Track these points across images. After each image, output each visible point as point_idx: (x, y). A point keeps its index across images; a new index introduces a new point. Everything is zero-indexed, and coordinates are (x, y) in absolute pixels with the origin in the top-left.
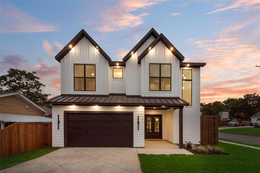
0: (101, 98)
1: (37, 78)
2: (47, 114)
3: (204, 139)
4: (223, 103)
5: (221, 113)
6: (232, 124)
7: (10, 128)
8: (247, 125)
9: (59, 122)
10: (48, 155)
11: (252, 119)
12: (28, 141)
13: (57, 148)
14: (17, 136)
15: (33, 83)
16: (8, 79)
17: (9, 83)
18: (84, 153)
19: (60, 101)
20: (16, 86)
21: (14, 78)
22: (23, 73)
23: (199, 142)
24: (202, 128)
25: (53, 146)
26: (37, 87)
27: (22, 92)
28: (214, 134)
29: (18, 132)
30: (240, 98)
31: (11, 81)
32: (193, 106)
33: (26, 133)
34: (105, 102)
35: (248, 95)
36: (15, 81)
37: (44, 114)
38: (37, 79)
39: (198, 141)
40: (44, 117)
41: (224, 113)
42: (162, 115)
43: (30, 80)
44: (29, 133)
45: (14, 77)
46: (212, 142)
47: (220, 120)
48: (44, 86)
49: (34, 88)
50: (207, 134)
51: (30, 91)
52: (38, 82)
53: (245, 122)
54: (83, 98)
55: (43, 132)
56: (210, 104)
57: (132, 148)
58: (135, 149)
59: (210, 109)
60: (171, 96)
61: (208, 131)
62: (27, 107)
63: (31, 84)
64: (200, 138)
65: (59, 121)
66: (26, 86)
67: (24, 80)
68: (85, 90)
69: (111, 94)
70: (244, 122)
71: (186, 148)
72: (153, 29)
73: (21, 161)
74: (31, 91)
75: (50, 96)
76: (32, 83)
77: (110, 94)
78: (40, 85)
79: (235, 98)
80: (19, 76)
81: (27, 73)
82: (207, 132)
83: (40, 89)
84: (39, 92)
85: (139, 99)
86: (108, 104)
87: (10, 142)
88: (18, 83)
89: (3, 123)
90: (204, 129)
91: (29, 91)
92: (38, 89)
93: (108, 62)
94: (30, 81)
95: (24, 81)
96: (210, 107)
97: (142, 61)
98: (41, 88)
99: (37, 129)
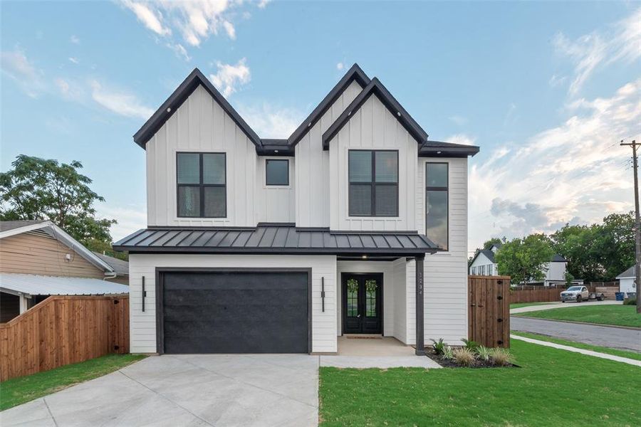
0: (238, 233)
1: (85, 179)
2: (113, 274)
3: (478, 333)
4: (552, 240)
5: (544, 266)
6: (571, 295)
7: (41, 309)
8: (609, 299)
9: (144, 294)
10: (123, 370)
11: (622, 283)
12: (77, 339)
13: (141, 356)
14: (54, 326)
15: (75, 192)
16: (15, 182)
17: (15, 193)
18: (202, 366)
19: (146, 243)
20: (33, 200)
21: (28, 179)
22: (49, 166)
23: (464, 340)
24: (472, 306)
25: (132, 350)
26: (85, 201)
27: (48, 215)
28: (500, 320)
29: (58, 318)
30: (594, 225)
31: (20, 187)
32: (451, 254)
33: (74, 321)
34: (247, 246)
35: (614, 217)
36: (30, 188)
37: (106, 274)
38: (85, 181)
39: (461, 337)
40: (106, 280)
41: (551, 265)
42: (382, 273)
43: (67, 184)
44: (79, 320)
45: (29, 177)
46: (496, 340)
47: (542, 284)
48: (101, 199)
49: (77, 203)
50: (484, 320)
51: (66, 212)
52: (85, 190)
53: (604, 289)
54: (199, 234)
55: (108, 318)
56: (517, 242)
57: (309, 354)
58: (315, 356)
59: (517, 255)
60: (398, 230)
61: (486, 314)
62: (68, 256)
63: (70, 194)
64: (467, 331)
65: (145, 292)
66: (58, 200)
67: (53, 183)
68: (202, 215)
69: (261, 225)
70: (602, 289)
71: (430, 356)
72: (356, 65)
73: (70, 383)
74: (68, 213)
75: (114, 224)
76: (72, 193)
77: (259, 223)
78: (90, 198)
79: (581, 226)
80: (39, 173)
81: (60, 165)
82: (484, 315)
83: (91, 207)
84: (89, 215)
85: (327, 235)
86: (254, 250)
87: (42, 341)
88: (39, 194)
89: (25, 298)
90: (478, 308)
91: (63, 213)
92: (85, 206)
93: (255, 146)
94: (68, 187)
95: (52, 187)
96: (515, 251)
97: (332, 143)
98: (95, 204)
99: (95, 311)
